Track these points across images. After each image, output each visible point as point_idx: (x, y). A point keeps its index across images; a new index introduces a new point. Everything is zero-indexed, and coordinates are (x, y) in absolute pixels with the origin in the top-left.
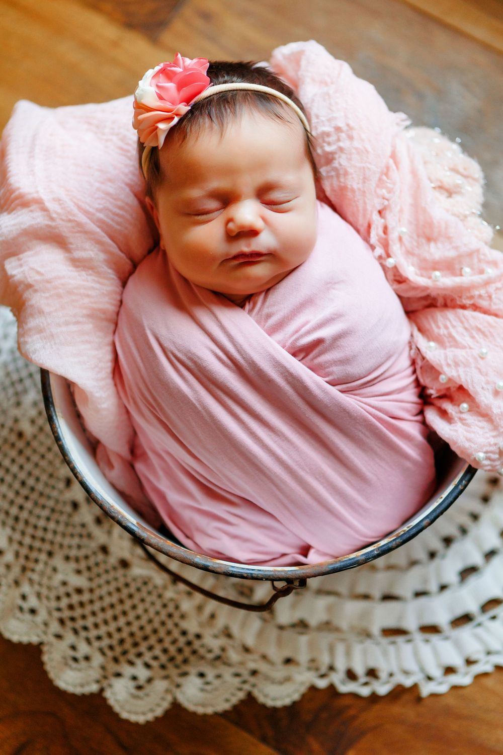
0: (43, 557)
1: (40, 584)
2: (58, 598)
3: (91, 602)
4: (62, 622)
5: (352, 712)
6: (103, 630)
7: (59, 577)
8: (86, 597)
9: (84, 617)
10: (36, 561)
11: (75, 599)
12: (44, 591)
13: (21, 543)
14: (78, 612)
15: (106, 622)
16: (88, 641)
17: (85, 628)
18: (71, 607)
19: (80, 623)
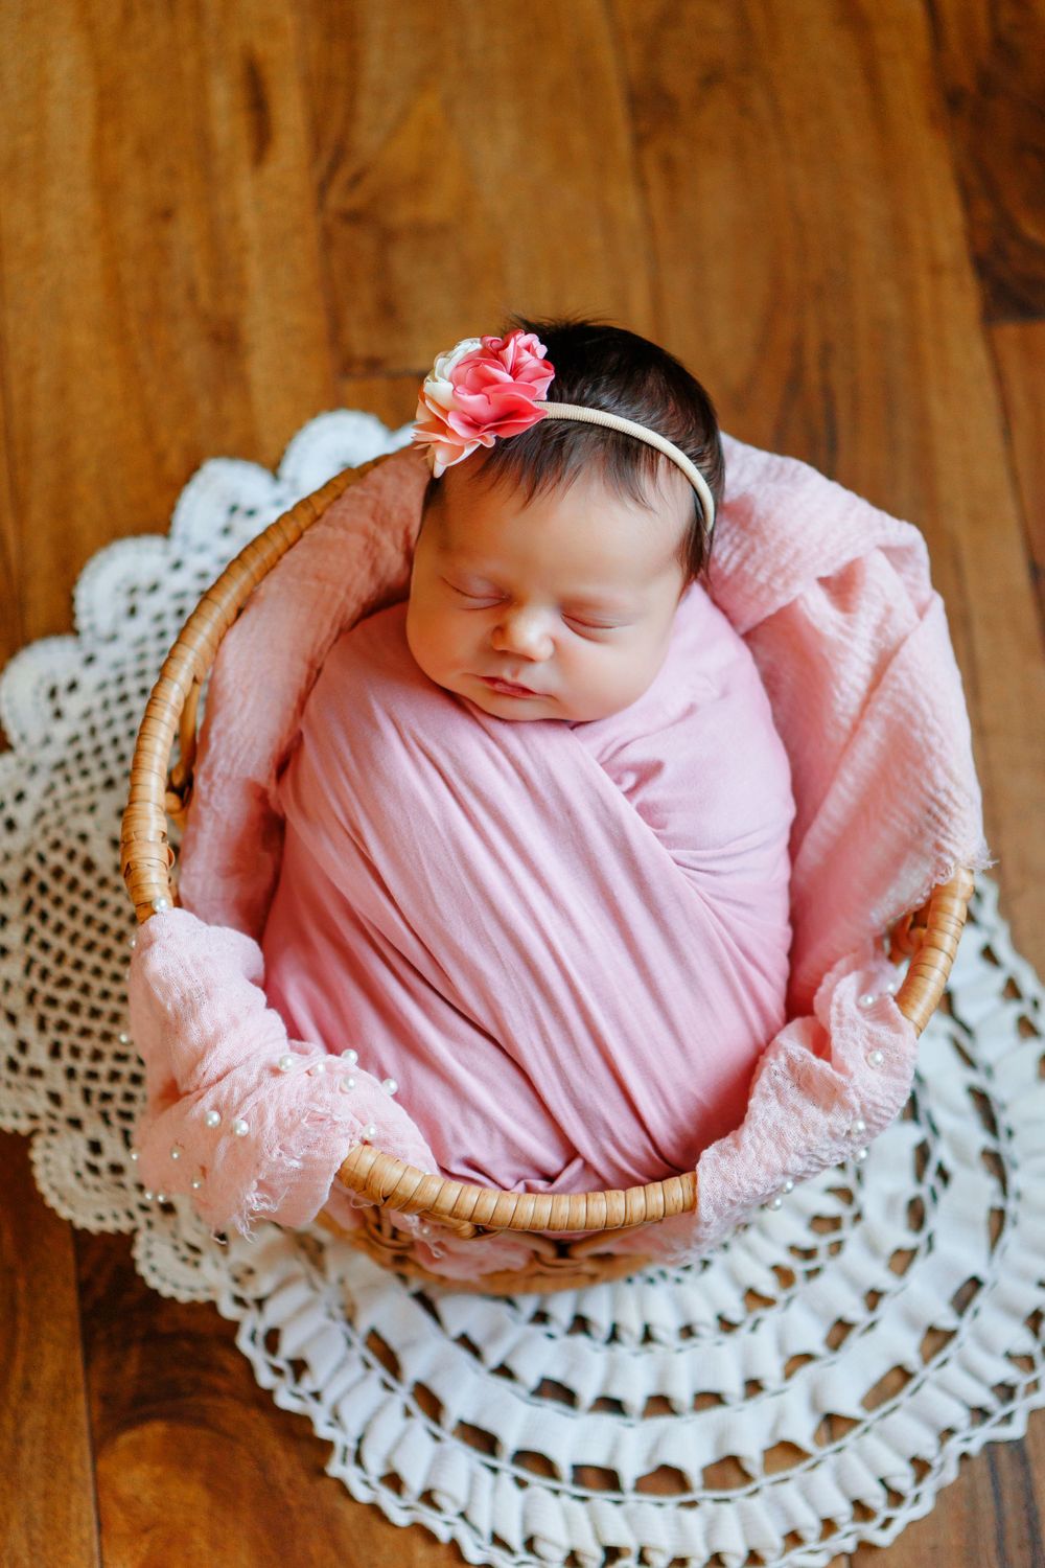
0: (98, 778)
1: (57, 805)
2: (56, 845)
3: (87, 895)
4: (28, 876)
5: (222, 1384)
6: (60, 943)
7: (86, 823)
8: (88, 882)
9: (58, 902)
10: (85, 773)
11: (74, 870)
12: (51, 819)
13: (93, 731)
14: (58, 889)
15: (74, 938)
16: (29, 933)
17: (43, 916)
18: (58, 873)
19: (44, 903)
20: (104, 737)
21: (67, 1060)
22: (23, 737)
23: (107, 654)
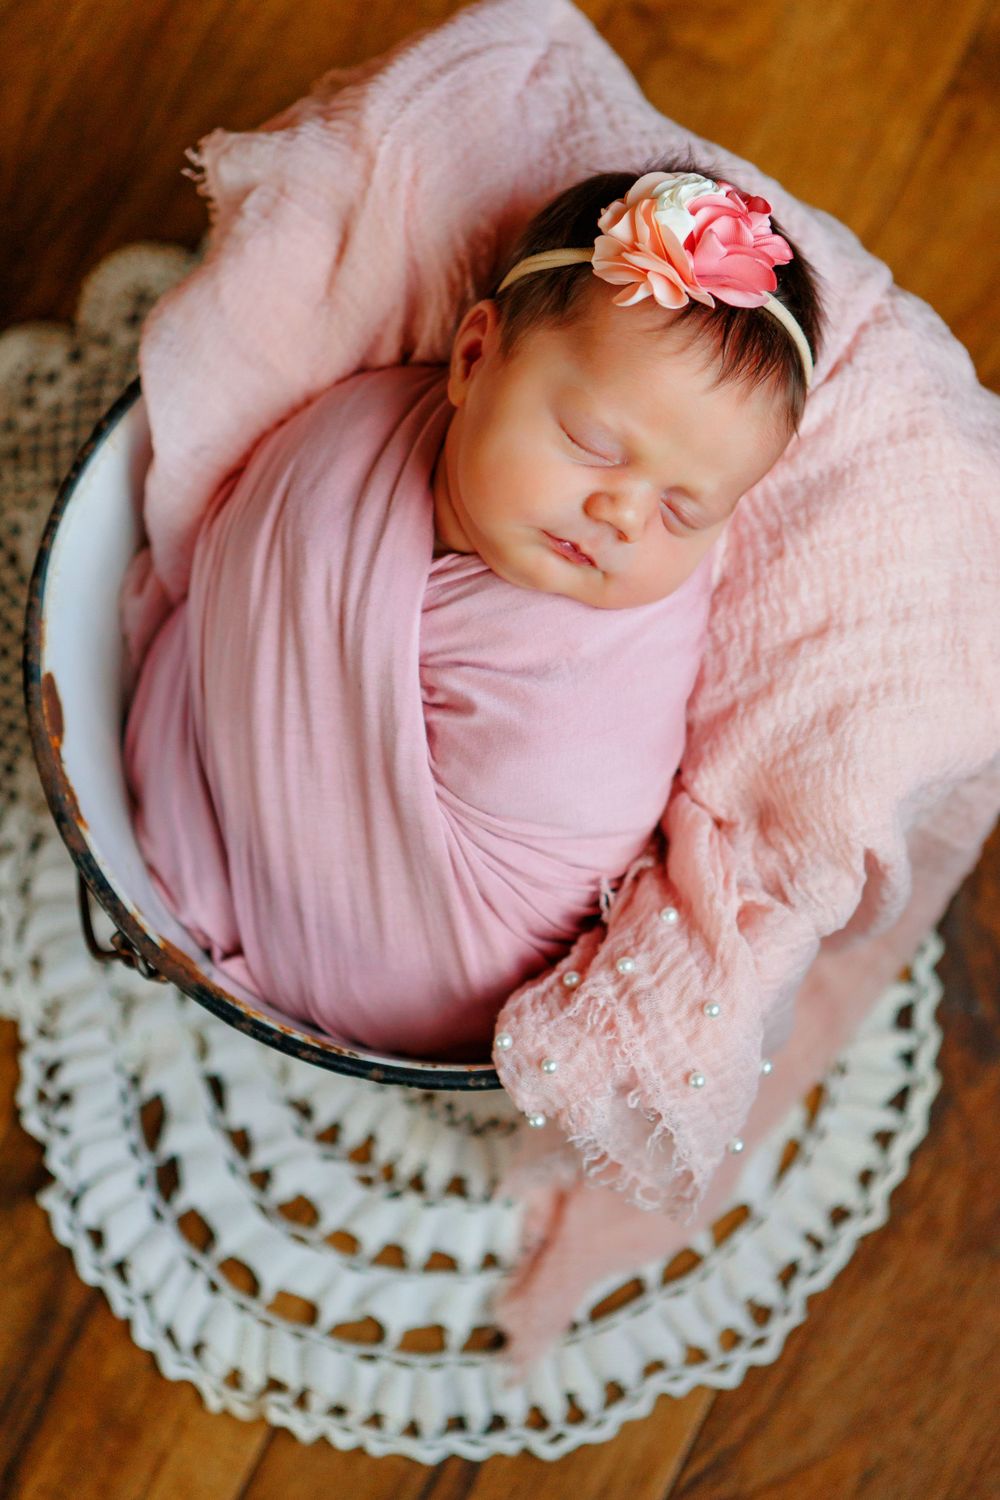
20: (66, 437)
23: (95, 355)
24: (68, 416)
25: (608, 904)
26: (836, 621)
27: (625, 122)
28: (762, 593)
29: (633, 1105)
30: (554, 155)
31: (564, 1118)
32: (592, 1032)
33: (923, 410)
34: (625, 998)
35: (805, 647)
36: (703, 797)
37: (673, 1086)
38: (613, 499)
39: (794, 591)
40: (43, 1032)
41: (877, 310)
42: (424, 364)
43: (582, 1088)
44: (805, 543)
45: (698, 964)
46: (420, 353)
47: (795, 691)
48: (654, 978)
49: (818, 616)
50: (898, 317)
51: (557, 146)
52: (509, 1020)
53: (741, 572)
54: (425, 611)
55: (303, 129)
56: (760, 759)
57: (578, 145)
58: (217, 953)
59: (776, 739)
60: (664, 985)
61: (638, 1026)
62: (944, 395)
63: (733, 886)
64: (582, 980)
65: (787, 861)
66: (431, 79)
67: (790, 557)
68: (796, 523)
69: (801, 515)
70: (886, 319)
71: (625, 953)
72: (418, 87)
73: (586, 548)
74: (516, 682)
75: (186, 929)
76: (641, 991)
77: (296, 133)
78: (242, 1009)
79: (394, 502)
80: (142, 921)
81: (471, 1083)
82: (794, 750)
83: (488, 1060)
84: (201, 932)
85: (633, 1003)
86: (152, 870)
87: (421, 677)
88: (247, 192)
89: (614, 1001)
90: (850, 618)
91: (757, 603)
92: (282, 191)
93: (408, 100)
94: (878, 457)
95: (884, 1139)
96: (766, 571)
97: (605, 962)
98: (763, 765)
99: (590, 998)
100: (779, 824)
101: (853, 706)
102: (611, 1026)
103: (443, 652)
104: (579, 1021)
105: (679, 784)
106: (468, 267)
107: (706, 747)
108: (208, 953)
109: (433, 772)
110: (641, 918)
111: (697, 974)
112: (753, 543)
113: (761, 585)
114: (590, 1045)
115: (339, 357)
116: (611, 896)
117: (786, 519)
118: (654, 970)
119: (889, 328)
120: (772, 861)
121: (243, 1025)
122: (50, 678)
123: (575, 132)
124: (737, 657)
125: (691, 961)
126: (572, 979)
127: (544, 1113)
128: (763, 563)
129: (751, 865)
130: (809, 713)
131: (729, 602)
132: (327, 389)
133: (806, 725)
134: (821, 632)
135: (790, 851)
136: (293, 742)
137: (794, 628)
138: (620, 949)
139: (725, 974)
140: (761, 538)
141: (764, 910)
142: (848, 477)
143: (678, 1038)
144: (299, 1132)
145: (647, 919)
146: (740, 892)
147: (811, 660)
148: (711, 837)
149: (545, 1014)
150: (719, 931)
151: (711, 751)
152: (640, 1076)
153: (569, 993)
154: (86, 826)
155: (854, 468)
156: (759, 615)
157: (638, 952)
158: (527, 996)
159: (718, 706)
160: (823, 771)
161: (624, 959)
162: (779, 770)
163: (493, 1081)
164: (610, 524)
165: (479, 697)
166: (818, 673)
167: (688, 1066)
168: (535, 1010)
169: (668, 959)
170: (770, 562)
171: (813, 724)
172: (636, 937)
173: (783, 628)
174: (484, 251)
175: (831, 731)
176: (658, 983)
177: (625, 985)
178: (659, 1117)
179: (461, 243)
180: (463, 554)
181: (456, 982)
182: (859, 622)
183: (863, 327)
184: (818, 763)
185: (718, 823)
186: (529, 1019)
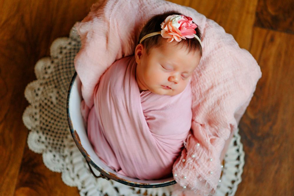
0: (53, 86)
1: (45, 91)
2: (46, 99)
3: (51, 109)
4: (40, 105)
6: (46, 118)
7: (51, 94)
8: (52, 106)
9: (46, 110)
10: (51, 85)
11: (49, 103)
12: (45, 94)
13: (53, 76)
14: (46, 107)
15: (49, 117)
16: (41, 116)
17: (43, 113)
18: (46, 104)
19: (43, 110)
20: (55, 78)
21: (48, 140)
22: (39, 77)
24: (54, 74)
25: (185, 144)
26: (214, 85)
27: (151, 2)
28: (199, 83)
29: (201, 180)
30: (140, 12)
31: (189, 186)
32: (191, 169)
33: (220, 42)
34: (195, 162)
35: (210, 91)
36: (197, 121)
37: (207, 175)
38: (173, 77)
39: (205, 81)
40: (82, 188)
41: (206, 25)
42: (127, 57)
43: (191, 180)
44: (205, 72)
45: (206, 152)
46: (126, 55)
47: (210, 99)
48: (199, 157)
49: (211, 84)
50: (210, 26)
51: (140, 10)
52: (175, 171)
53: (194, 80)
54: (142, 103)
55: (94, 20)
56: (206, 112)
57: (144, 9)
58: (117, 170)
59: (209, 108)
60: (201, 158)
61: (198, 166)
62: (222, 38)
63: (208, 136)
64: (186, 161)
65: (216, 129)
66: (115, 4)
67: (203, 75)
68: (202, 69)
69: (203, 67)
70: (208, 27)
71: (192, 154)
72: (113, 7)
73: (170, 87)
74: (161, 112)
75: (110, 167)
76: (197, 160)
77: (93, 21)
78: (127, 181)
79: (130, 85)
80: (105, 170)
81: (171, 184)
82: (213, 110)
83: (173, 179)
84: (112, 167)
85: (196, 162)
86: (100, 158)
87: (144, 115)
88: (87, 33)
89: (193, 163)
90: (216, 84)
91: (199, 85)
92: (93, 32)
93: (112, 10)
94: (214, 53)
95: (237, 166)
96: (199, 79)
97: (189, 156)
98: (207, 113)
99: (189, 164)
100: (212, 123)
101: (221, 99)
102: (194, 168)
103: (147, 109)
104: (188, 168)
105: (193, 120)
106: (131, 38)
107: (196, 112)
108: (115, 170)
109: (150, 131)
110: (193, 146)
111: (206, 154)
112: (195, 74)
113: (199, 82)
114: (191, 172)
115: (112, 60)
116: (186, 143)
117: (200, 68)
118: (198, 155)
119: (209, 28)
120: (213, 130)
121: (128, 184)
122: (75, 131)
123: (143, 7)
124: (198, 95)
125: (204, 152)
126: (184, 160)
127: (185, 185)
128: (198, 77)
129: (209, 131)
130: (213, 102)
131: (194, 85)
132: (111, 66)
133: (214, 105)
134: (212, 87)
135: (216, 127)
136: (123, 131)
137: (207, 88)
138: (191, 153)
139: (211, 153)
140: (197, 73)
141: (215, 139)
142: (210, 58)
143: (206, 166)
144: (133, 193)
145: (194, 146)
146: (209, 137)
147: (212, 93)
148: (201, 128)
149: (181, 168)
150: (208, 145)
151: (197, 113)
152: (201, 175)
153: (184, 163)
154: (89, 156)
155: (210, 56)
156: (200, 87)
157: (194, 153)
158: (176, 166)
159: (196, 105)
160: (219, 113)
161: (192, 155)
162: (211, 114)
163: (175, 182)
164: (174, 82)
165: (155, 116)
166: (213, 95)
167: (209, 171)
168: (179, 168)
169: (200, 153)
170: (199, 77)
171: (215, 104)
172: (193, 150)
173: (205, 88)
174: (133, 34)
175: (218, 105)
176: (200, 158)
177: (194, 159)
178: (206, 181)
179: (129, 34)
180: (145, 91)
181: (162, 166)
182: (218, 84)
183: (205, 29)
184: (218, 111)
185: (201, 125)
186: (179, 170)
